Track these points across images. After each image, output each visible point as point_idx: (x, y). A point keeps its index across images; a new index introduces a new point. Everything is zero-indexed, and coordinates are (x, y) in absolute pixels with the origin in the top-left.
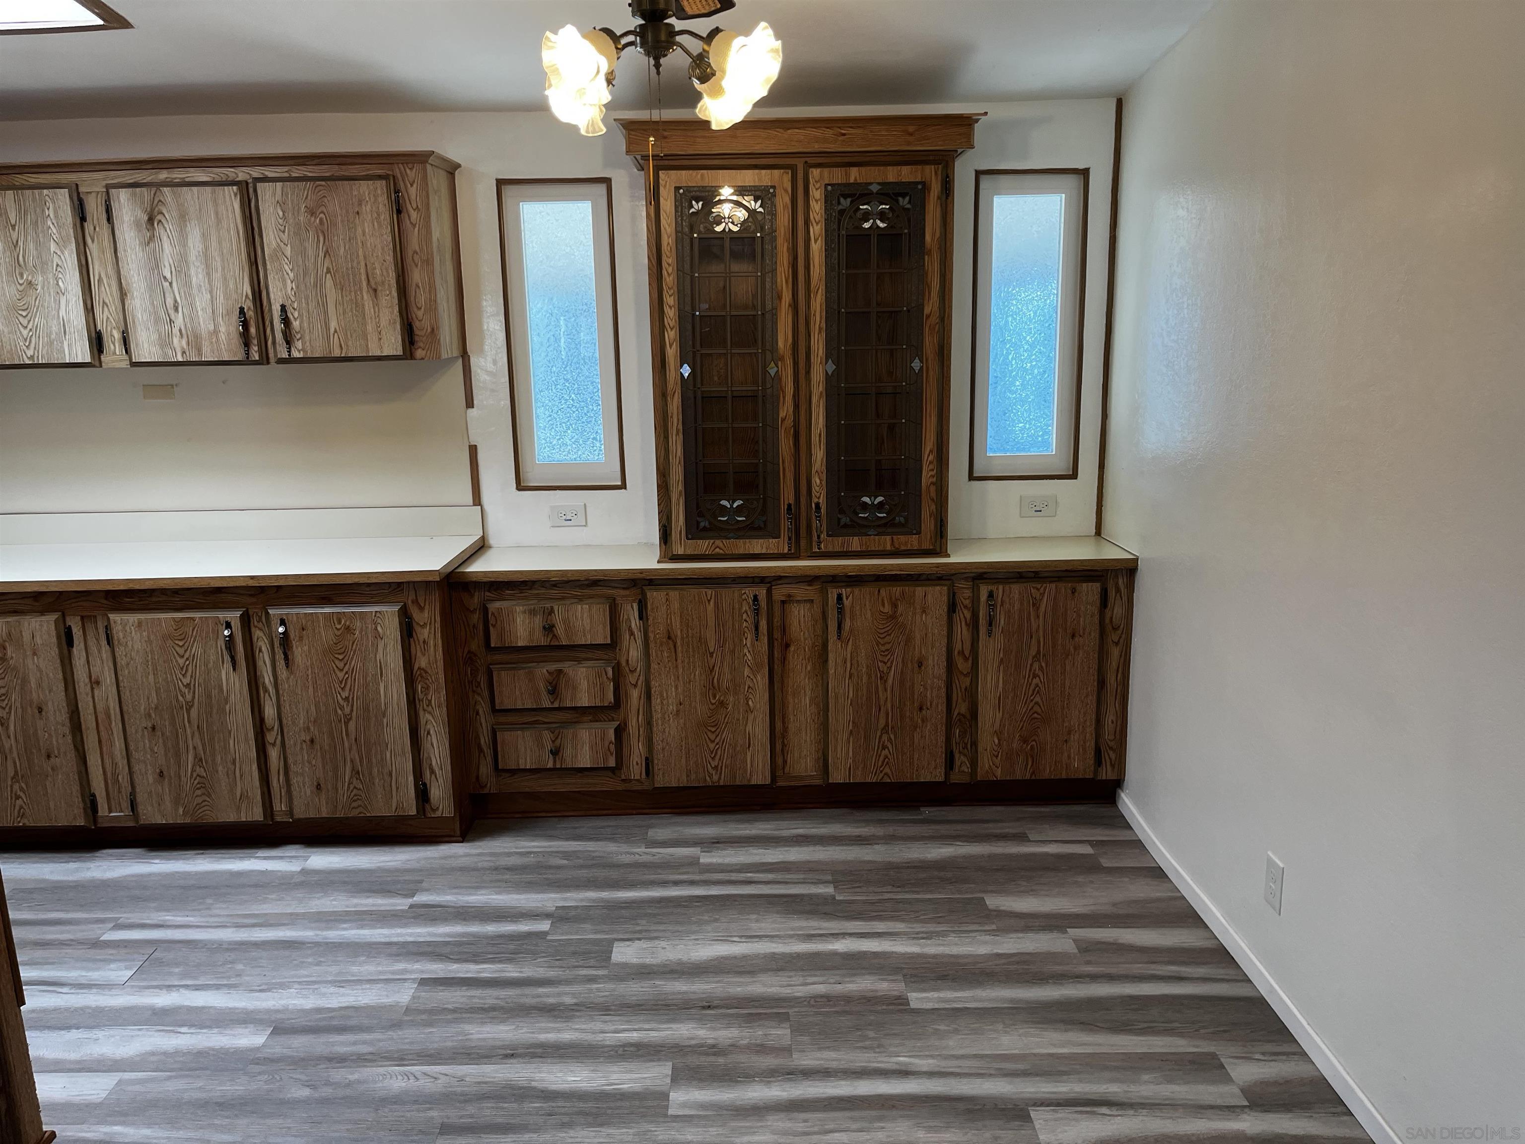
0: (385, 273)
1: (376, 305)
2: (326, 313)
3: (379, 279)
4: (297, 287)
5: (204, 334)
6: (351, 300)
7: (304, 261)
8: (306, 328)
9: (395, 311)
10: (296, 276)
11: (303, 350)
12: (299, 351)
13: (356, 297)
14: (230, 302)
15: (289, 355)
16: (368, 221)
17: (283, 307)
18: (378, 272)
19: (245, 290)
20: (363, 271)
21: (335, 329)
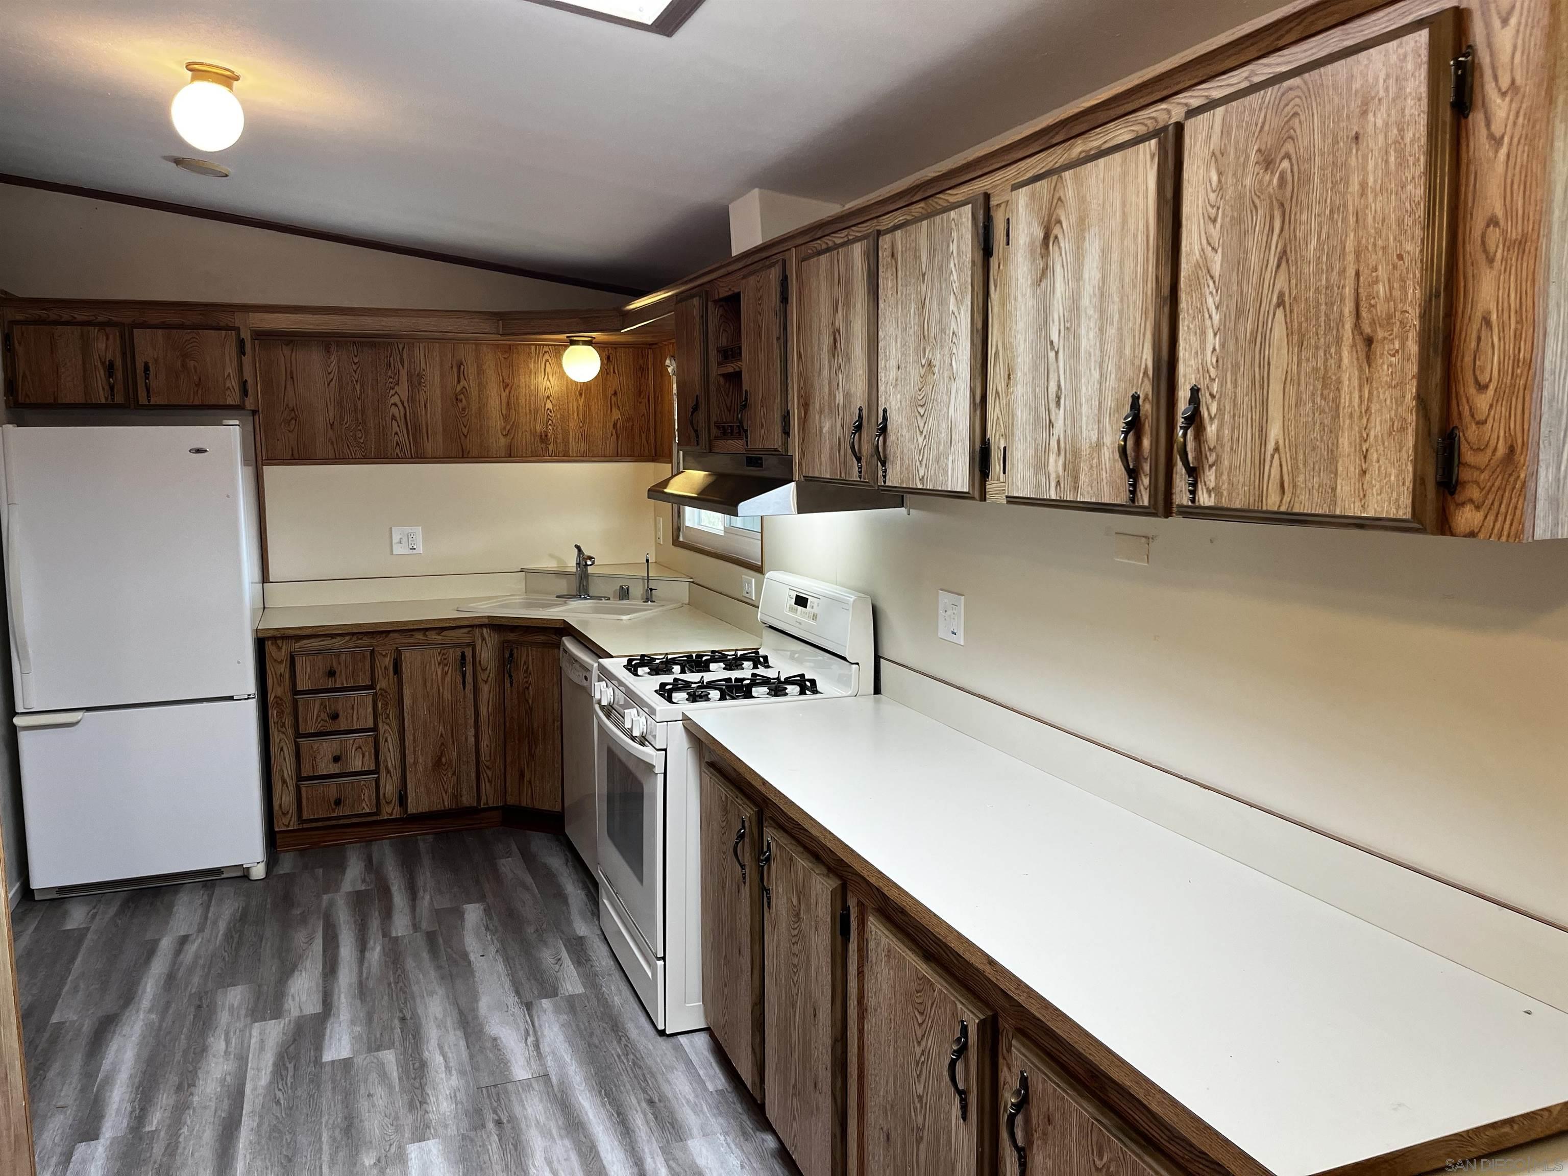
0: (1397, 293)
1: (1366, 380)
2: (1265, 403)
3: (1381, 308)
4: (1223, 345)
5: (1085, 447)
6: (1316, 370)
7: (1240, 284)
8: (1226, 440)
9: (1408, 397)
10: (1223, 321)
11: (1217, 490)
12: (1209, 492)
13: (1326, 360)
14: (1123, 385)
15: (1193, 500)
16: (1376, 153)
17: (1195, 391)
18: (1381, 289)
19: (1144, 358)
20: (1348, 291)
21: (1277, 443)
